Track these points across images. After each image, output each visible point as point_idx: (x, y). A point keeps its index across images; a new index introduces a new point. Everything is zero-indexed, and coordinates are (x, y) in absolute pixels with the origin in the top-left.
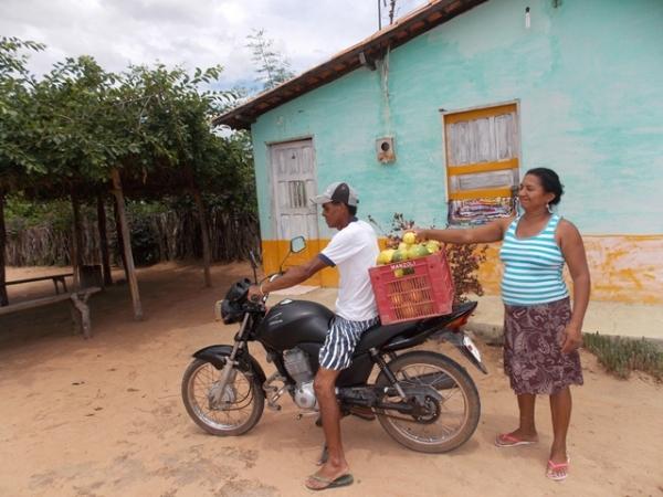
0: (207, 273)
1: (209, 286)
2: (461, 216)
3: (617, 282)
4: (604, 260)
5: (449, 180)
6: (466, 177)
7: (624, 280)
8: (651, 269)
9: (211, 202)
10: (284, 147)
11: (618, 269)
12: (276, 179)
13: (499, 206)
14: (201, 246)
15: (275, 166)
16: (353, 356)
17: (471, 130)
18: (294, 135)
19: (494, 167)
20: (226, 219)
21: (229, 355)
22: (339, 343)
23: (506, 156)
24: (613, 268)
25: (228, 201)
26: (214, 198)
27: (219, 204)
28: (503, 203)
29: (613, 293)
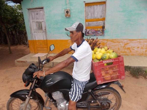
0: (10, 49)
1: (11, 53)
2: (89, 34)
3: (126, 51)
4: (124, 45)
5: (86, 23)
6: (90, 22)
7: (127, 50)
8: (134, 48)
9: (9, 27)
10: (34, 10)
11: (126, 48)
12: (31, 21)
13: (99, 31)
14: (7, 41)
15: (31, 17)
16: (82, 95)
17: (92, 8)
18: (37, 7)
19: (98, 20)
20: (14, 32)
21: (28, 95)
22: (78, 91)
23: (102, 17)
24: (125, 47)
25: (14, 27)
26: (9, 26)
27: (11, 28)
28: (100, 30)
29: (125, 53)
